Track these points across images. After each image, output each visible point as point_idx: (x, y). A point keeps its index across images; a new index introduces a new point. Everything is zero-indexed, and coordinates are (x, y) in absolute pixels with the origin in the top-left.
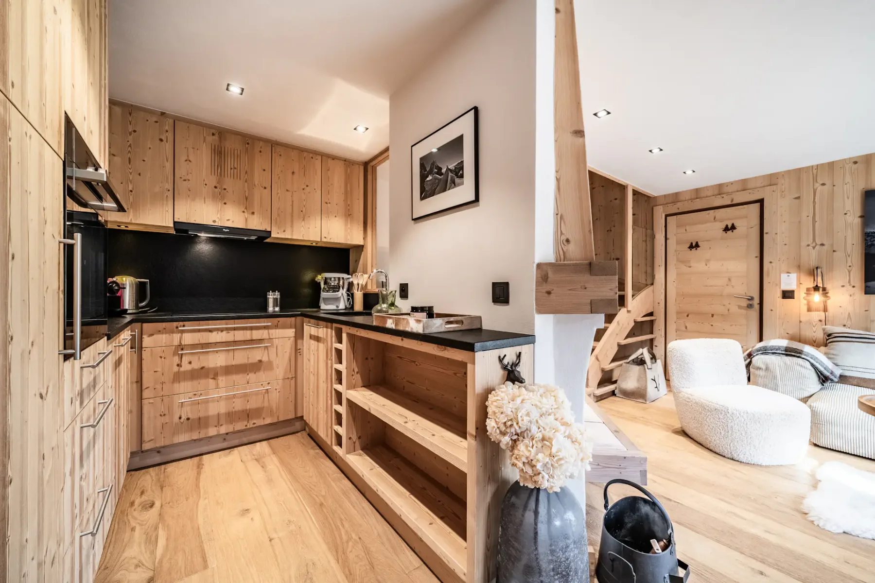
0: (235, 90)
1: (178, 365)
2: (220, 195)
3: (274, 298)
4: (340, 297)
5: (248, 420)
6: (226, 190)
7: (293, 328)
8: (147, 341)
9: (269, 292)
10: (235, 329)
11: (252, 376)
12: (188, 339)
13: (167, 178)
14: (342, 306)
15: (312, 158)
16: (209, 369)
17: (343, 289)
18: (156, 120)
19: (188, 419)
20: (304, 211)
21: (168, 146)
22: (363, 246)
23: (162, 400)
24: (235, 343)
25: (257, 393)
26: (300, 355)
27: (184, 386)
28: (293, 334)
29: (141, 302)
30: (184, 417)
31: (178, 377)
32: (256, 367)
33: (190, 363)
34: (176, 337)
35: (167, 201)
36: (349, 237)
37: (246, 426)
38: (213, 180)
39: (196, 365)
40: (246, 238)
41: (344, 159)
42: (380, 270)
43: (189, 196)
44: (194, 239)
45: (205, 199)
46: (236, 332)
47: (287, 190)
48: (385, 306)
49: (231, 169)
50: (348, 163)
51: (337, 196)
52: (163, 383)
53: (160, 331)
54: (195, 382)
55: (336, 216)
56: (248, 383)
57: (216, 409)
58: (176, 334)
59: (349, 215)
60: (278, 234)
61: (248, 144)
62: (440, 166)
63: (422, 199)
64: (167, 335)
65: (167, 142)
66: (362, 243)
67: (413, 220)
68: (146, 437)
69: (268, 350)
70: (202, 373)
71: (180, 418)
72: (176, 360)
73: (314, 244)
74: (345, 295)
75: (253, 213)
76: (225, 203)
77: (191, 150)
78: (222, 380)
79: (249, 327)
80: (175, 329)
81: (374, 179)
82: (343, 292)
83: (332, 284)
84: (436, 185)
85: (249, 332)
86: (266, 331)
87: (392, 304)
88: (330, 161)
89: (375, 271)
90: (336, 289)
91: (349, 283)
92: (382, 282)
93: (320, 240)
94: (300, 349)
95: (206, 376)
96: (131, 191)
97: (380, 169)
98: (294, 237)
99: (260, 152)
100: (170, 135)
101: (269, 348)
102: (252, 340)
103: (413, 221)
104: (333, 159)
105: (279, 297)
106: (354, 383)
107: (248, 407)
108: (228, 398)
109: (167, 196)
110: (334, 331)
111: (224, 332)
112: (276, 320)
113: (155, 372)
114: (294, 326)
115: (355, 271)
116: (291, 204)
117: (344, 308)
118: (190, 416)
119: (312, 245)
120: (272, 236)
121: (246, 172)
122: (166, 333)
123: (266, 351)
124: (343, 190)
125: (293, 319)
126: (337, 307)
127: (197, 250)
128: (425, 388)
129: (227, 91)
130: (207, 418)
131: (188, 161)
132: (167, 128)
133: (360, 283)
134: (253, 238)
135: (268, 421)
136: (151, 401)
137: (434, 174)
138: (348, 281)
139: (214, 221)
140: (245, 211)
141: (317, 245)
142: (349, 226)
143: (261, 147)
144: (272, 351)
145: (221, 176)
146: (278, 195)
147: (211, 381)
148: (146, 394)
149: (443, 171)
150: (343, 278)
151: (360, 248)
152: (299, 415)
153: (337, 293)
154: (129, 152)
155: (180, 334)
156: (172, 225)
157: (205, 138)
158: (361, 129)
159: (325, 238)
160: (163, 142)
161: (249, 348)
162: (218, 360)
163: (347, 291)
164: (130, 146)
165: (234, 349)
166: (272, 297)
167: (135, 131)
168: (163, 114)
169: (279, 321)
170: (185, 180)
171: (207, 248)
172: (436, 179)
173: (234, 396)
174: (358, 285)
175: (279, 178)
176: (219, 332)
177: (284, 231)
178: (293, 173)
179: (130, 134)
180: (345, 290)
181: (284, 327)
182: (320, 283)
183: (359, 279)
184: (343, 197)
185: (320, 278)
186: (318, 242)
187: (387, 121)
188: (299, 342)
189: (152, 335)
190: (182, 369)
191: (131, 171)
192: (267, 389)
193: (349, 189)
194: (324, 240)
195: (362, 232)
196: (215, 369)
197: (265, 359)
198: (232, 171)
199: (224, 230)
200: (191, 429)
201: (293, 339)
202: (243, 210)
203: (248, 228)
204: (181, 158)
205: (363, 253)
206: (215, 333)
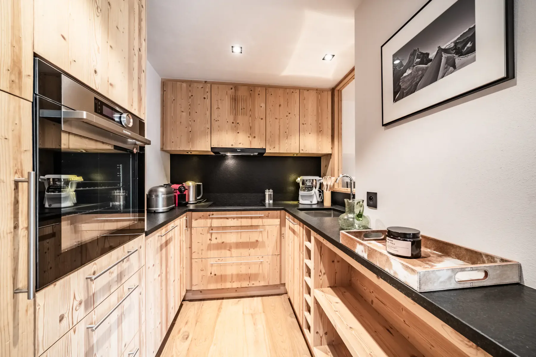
0: (237, 50)
1: (210, 240)
2: (235, 127)
3: (269, 194)
4: (314, 194)
5: (250, 281)
6: (239, 124)
7: (278, 219)
8: (194, 223)
9: (266, 190)
10: (241, 218)
11: (252, 251)
12: (216, 223)
13: (208, 121)
14: (315, 201)
15: (293, 92)
16: (226, 243)
17: (316, 188)
18: (202, 86)
19: (215, 275)
20: (287, 133)
21: (208, 101)
22: (331, 154)
23: (202, 261)
24: (242, 227)
25: (255, 263)
26: (284, 238)
27: (214, 253)
28: (279, 223)
29: (198, 197)
30: (213, 274)
31: (210, 247)
32: (254, 245)
33: (216, 238)
34: (209, 221)
35: (207, 135)
36: (320, 148)
37: (248, 285)
38: (231, 119)
39: (219, 241)
40: (252, 155)
41: (316, 89)
42: (345, 175)
43: (219, 131)
44: (224, 157)
45: (227, 130)
46: (243, 220)
47: (276, 119)
48: (351, 216)
49: (242, 109)
50: (319, 91)
51: (311, 119)
52: (202, 250)
53: (200, 217)
54: (219, 251)
55: (310, 133)
56: (249, 255)
57: (231, 271)
58: (209, 220)
59: (320, 131)
60: (270, 151)
61: (251, 90)
62: (425, 52)
63: (395, 100)
64: (204, 220)
65: (207, 99)
66: (330, 152)
67: (383, 125)
68: (194, 282)
69: (262, 233)
70: (222, 246)
71: (211, 273)
72: (209, 236)
73: (295, 155)
74: (317, 192)
75: (255, 137)
76: (238, 133)
77: (219, 101)
78: (234, 251)
79: (250, 217)
80: (208, 216)
81: (340, 100)
82: (315, 191)
83: (308, 185)
84: (419, 77)
85: (249, 220)
86: (260, 220)
87: (360, 215)
88: (305, 92)
89: (341, 176)
90: (310, 188)
91: (321, 183)
92: (347, 182)
93: (298, 152)
94: (283, 234)
95: (225, 248)
96: (190, 132)
97: (344, 91)
98: (281, 152)
99: (259, 94)
100: (209, 94)
101: (263, 232)
102: (252, 226)
103: (383, 127)
104: (308, 90)
105: (272, 193)
106: (321, 283)
107: (249, 272)
108: (237, 264)
109: (207, 132)
110: (304, 230)
111: (235, 219)
112: (267, 212)
113: (198, 242)
114: (279, 217)
115: (325, 175)
116: (278, 128)
117: (316, 202)
118: (216, 273)
119: (294, 156)
120: (266, 152)
121: (250, 110)
122: (204, 219)
123: (261, 234)
124: (315, 113)
125: (279, 212)
126: (311, 202)
127: (226, 164)
128: (402, 320)
129: (233, 53)
130: (226, 276)
131: (218, 109)
132: (207, 90)
133: (329, 184)
134: (256, 154)
135: (262, 283)
136: (196, 260)
137: (414, 66)
138: (320, 181)
139: (232, 145)
140: (250, 136)
141: (297, 156)
142: (320, 140)
143: (259, 91)
144: (265, 234)
145: (236, 115)
146: (270, 123)
147: (228, 252)
148: (194, 256)
149: (430, 57)
150: (316, 180)
151: (329, 156)
152: (283, 282)
153: (311, 192)
154: (190, 108)
155: (211, 220)
156: (210, 150)
157: (227, 92)
158: (328, 57)
159: (302, 150)
160: (205, 99)
161: (250, 231)
162: (232, 238)
163: (319, 189)
164: (190, 105)
165: (241, 232)
166: (268, 193)
167: (192, 96)
168: (206, 82)
169: (269, 213)
170: (216, 121)
171: (231, 162)
172: (418, 70)
173: (241, 264)
174: (327, 185)
175: (271, 110)
176: (232, 219)
177: (274, 148)
178: (280, 105)
179: (190, 97)
180: (317, 188)
181: (273, 217)
182: (299, 183)
183: (328, 181)
184: (315, 118)
185: (299, 180)
186: (298, 153)
187: (352, 42)
188: (283, 228)
189: (197, 219)
190: (212, 242)
191: (190, 120)
192: (262, 262)
193: (320, 111)
194: (301, 152)
195: (330, 143)
196: (230, 244)
197: (260, 240)
198: (242, 110)
199: (238, 150)
200: (216, 282)
201: (278, 226)
202: (249, 135)
203: (251, 148)
204: (215, 107)
205: (331, 159)
206: (230, 220)
